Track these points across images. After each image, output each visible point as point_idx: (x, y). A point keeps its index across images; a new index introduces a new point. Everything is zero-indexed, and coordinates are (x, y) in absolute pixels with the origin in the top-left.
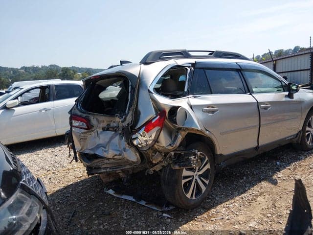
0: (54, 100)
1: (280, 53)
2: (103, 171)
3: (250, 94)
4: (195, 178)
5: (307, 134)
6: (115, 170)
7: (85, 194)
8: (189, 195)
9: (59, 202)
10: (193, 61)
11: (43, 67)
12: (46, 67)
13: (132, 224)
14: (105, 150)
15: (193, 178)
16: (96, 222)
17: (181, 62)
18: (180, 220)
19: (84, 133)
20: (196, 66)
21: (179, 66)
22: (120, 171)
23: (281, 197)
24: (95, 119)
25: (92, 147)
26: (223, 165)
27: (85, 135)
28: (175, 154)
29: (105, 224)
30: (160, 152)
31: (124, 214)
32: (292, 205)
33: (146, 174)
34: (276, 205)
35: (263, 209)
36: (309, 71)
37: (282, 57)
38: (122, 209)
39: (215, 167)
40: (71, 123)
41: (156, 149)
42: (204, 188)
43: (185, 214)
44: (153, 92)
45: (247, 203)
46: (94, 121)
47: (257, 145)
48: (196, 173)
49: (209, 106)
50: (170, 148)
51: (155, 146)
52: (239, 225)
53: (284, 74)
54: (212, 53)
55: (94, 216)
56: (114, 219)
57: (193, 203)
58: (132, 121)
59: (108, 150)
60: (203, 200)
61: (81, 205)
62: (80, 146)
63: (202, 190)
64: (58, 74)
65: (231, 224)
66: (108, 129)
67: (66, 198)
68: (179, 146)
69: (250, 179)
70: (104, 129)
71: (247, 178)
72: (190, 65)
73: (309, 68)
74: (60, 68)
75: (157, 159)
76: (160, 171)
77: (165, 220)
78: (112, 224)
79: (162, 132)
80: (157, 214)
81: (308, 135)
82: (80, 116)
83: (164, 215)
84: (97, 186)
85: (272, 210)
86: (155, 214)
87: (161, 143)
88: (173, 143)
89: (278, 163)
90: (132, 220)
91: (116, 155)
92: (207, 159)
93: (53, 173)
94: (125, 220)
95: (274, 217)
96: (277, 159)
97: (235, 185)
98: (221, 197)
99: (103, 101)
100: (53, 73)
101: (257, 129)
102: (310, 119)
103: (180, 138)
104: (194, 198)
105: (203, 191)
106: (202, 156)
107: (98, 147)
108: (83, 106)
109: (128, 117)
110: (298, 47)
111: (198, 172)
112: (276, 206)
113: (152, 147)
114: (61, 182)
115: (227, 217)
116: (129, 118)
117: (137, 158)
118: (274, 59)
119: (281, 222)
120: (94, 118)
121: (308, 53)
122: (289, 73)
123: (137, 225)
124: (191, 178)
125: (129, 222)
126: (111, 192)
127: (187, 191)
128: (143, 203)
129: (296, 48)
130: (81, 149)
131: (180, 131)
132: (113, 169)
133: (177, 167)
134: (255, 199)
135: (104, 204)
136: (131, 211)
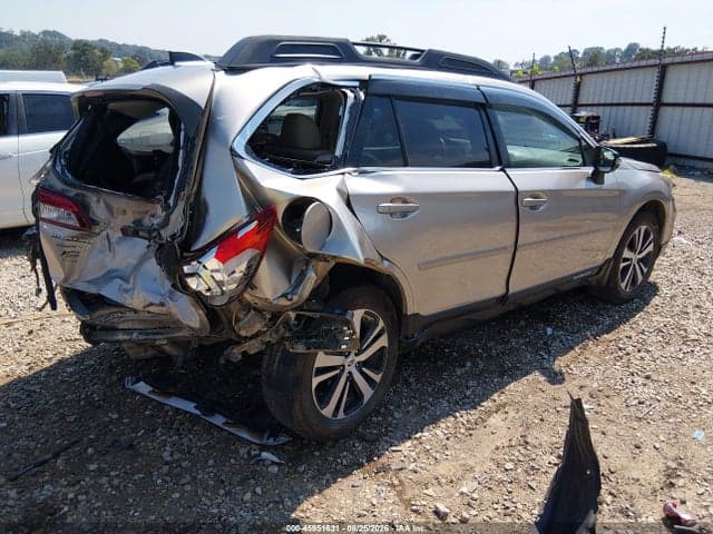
0: (20, 132)
1: (594, 56)
2: (121, 337)
3: (502, 170)
4: (347, 369)
5: (622, 265)
6: (151, 337)
7: (78, 387)
8: (328, 411)
9: (8, 406)
10: (363, 72)
11: (24, 35)
12: (33, 35)
13: (181, 475)
14: (125, 286)
15: (343, 371)
16: (92, 467)
17: (333, 73)
18: (302, 469)
19: (73, 238)
20: (372, 90)
21: (324, 85)
22: (165, 342)
23: (542, 420)
24: (102, 204)
25: (94, 277)
26: (419, 338)
27: (74, 243)
28: (298, 315)
29: (113, 473)
30: (259, 311)
31: (168, 448)
32: (566, 441)
33: (222, 361)
34: (529, 440)
35: (497, 448)
36: (652, 108)
37: (596, 69)
38: (163, 434)
39: (400, 342)
40: (35, 212)
41: (249, 304)
42: (367, 392)
43: (317, 454)
44: (243, 154)
45: (462, 431)
46: (98, 209)
47: (504, 291)
48: (350, 359)
49: (394, 198)
50: (284, 302)
51: (246, 295)
52: (438, 488)
53: (595, 109)
54: (418, 54)
55: (90, 450)
56: (140, 460)
57: (336, 427)
58: (182, 229)
59: (133, 289)
60: (364, 420)
61: (63, 417)
62: (61, 270)
63: (362, 395)
64: (64, 55)
65: (418, 483)
66: (136, 234)
67: (29, 395)
68: (308, 300)
69: (481, 367)
70: (125, 231)
71: (475, 365)
72: (357, 84)
73: (652, 100)
74: (70, 40)
75: (250, 326)
76: (261, 353)
77: (264, 468)
78: (133, 475)
79: (264, 262)
80: (249, 453)
81: (626, 269)
82: (61, 194)
83: (265, 455)
84: (111, 366)
85: (517, 454)
86: (243, 451)
87: (262, 292)
88: (293, 293)
89: (549, 331)
90: (185, 464)
91: (151, 304)
92: (381, 324)
93: (8, 325)
94: (167, 463)
95: (519, 471)
96: (547, 321)
97: (443, 383)
98: (408, 412)
99: (130, 154)
100: (50, 52)
101: (510, 256)
102: (637, 232)
103: (312, 279)
104: (341, 415)
105: (366, 399)
106: (370, 318)
107: (110, 276)
108: (70, 167)
109: (173, 217)
110: (635, 44)
111: (356, 355)
112: (527, 443)
113: (237, 297)
114: (25, 351)
115: (412, 466)
116: (177, 220)
117: (201, 321)
118: (578, 71)
119: (533, 484)
120: (98, 201)
121: (655, 65)
122: (608, 109)
123: (195, 478)
124: (337, 372)
125: (175, 471)
126: (143, 388)
127: (324, 401)
128: (218, 420)
129: (632, 48)
130: (66, 280)
131: (314, 262)
132: (147, 334)
133: (300, 348)
134: (484, 421)
135: (121, 418)
136: (185, 440)
